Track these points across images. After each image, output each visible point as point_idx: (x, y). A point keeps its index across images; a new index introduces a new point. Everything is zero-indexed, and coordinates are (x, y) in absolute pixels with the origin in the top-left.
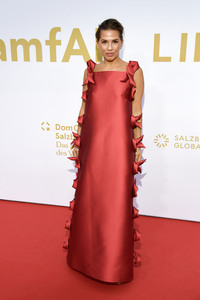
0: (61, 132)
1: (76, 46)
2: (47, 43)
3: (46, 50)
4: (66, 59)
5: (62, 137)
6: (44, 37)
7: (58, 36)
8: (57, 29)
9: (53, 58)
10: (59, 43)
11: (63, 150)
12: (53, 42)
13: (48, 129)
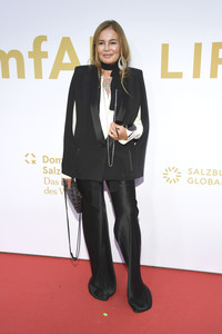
0: (49, 166)
1: (67, 59)
2: (31, 55)
3: (29, 64)
4: (54, 75)
5: (51, 172)
6: (26, 48)
7: (44, 47)
8: (40, 40)
9: (38, 75)
10: (45, 55)
11: (52, 187)
12: (37, 54)
13: (34, 162)
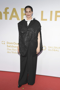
0: (9, 45)
1: (14, 14)
2: (4, 13)
4: (11, 19)
5: (9, 47)
6: (3, 11)
7: (8, 11)
8: (7, 9)
9: (6, 18)
10: (8, 13)
11: (9, 51)
12: (6, 13)
13: (4, 44)
